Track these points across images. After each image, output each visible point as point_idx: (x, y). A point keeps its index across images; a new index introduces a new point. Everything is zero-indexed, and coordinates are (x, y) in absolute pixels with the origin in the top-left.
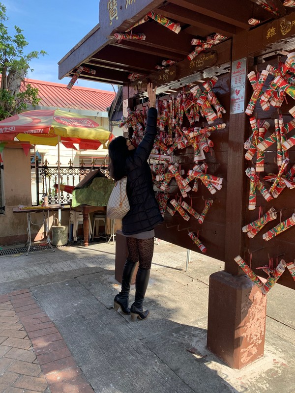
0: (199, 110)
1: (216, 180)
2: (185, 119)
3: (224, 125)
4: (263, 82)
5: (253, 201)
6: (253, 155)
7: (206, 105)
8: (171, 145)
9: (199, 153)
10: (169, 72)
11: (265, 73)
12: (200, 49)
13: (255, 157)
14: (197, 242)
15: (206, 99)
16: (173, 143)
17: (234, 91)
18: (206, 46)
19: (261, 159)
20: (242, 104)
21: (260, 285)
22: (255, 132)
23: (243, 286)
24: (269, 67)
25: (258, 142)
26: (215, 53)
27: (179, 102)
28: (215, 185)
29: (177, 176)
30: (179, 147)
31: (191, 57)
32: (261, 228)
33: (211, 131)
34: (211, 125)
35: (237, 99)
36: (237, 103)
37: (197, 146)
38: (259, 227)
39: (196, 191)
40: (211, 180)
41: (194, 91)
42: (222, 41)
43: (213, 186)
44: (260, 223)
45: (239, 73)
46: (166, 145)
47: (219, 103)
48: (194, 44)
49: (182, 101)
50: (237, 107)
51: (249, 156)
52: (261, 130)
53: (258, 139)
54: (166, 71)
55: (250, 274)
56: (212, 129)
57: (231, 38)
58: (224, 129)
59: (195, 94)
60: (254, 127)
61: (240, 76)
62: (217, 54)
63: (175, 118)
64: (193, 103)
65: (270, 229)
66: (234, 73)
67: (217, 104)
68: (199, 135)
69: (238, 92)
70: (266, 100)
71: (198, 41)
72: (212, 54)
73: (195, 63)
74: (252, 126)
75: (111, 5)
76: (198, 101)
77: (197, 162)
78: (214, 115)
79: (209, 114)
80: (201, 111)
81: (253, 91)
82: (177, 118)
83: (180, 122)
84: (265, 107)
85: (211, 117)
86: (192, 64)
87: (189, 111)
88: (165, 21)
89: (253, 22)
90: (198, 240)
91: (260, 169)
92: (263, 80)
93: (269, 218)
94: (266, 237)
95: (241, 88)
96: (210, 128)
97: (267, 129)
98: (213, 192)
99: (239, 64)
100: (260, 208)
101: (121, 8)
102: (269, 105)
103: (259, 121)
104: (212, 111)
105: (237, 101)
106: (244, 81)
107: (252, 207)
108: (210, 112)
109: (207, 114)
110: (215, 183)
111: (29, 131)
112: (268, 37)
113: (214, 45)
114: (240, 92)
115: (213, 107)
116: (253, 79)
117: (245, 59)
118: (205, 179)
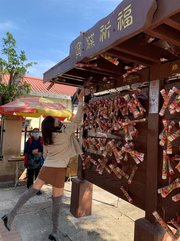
0: (128, 108)
1: (140, 155)
2: (119, 112)
3: (144, 120)
4: (171, 97)
5: (165, 173)
6: (165, 142)
7: (133, 106)
8: (110, 127)
9: (128, 135)
10: (110, 83)
11: (171, 91)
12: (130, 72)
13: (166, 144)
14: (127, 195)
15: (134, 103)
16: (112, 126)
17: (151, 99)
18: (133, 71)
19: (170, 146)
20: (157, 108)
21: (171, 234)
22: (166, 128)
23: (159, 232)
24: (174, 88)
25: (168, 134)
26: (139, 75)
27: (116, 103)
28: (140, 158)
29: (114, 148)
30: (115, 129)
31: (124, 76)
32: (170, 192)
33: (136, 123)
34: (136, 119)
35: (153, 104)
36: (153, 107)
37: (127, 130)
38: (170, 191)
39: (127, 161)
40: (136, 155)
41: (126, 97)
42: (143, 69)
43: (138, 159)
44: (170, 188)
45: (154, 89)
46: (107, 127)
47: (141, 105)
48: (126, 69)
49: (118, 102)
50: (153, 109)
51: (162, 143)
52: (170, 127)
53: (168, 132)
54: (108, 82)
55: (164, 225)
56: (137, 121)
57: (149, 67)
58: (144, 122)
59: (126, 99)
60: (166, 125)
61: (155, 90)
62: (140, 76)
63: (113, 111)
64: (125, 105)
65: (178, 194)
66: (152, 88)
67: (141, 106)
68: (128, 125)
69: (154, 100)
70: (173, 108)
71: (129, 67)
72: (137, 76)
73: (126, 80)
74: (164, 124)
75: (77, 47)
76: (128, 104)
77: (127, 141)
78: (138, 113)
79: (135, 112)
80: (130, 110)
81: (164, 101)
82: (114, 112)
83: (116, 114)
84: (172, 112)
85: (136, 114)
86: (125, 80)
87: (122, 108)
88: (110, 58)
89: (163, 60)
90: (127, 193)
91: (170, 152)
92: (170, 96)
93: (176, 186)
94: (174, 199)
95: (156, 98)
96: (136, 121)
97: (173, 125)
98: (138, 162)
99: (154, 83)
100: (170, 178)
101: (83, 50)
102: (175, 111)
103: (168, 120)
104: (137, 110)
105: (153, 105)
106: (158, 94)
107: (164, 177)
108: (136, 111)
109: (133, 112)
110: (139, 157)
111: (23, 111)
112: (173, 69)
113: (138, 70)
114: (155, 100)
115: (137, 108)
116: (164, 94)
117: (158, 81)
118: (133, 153)
